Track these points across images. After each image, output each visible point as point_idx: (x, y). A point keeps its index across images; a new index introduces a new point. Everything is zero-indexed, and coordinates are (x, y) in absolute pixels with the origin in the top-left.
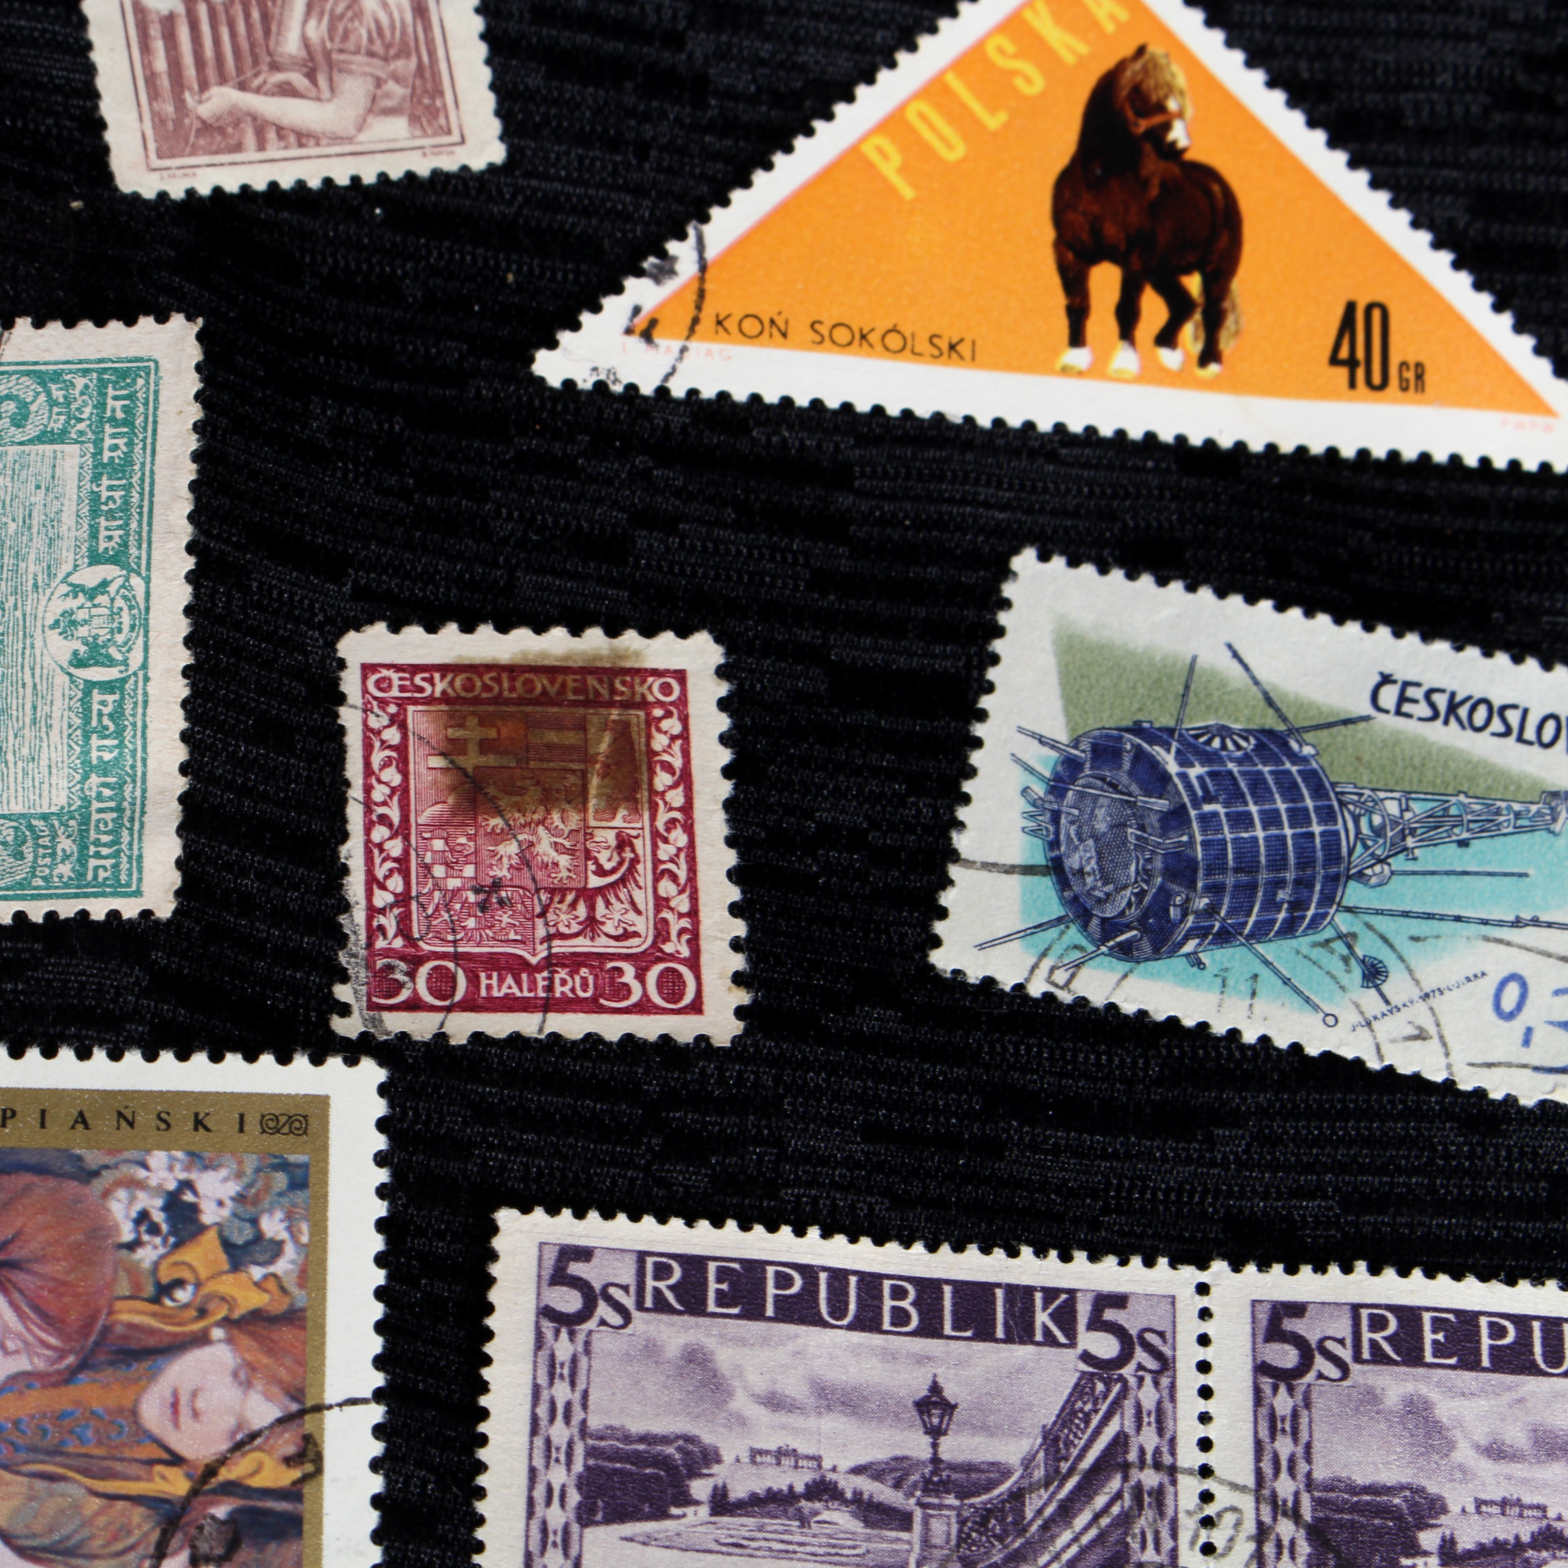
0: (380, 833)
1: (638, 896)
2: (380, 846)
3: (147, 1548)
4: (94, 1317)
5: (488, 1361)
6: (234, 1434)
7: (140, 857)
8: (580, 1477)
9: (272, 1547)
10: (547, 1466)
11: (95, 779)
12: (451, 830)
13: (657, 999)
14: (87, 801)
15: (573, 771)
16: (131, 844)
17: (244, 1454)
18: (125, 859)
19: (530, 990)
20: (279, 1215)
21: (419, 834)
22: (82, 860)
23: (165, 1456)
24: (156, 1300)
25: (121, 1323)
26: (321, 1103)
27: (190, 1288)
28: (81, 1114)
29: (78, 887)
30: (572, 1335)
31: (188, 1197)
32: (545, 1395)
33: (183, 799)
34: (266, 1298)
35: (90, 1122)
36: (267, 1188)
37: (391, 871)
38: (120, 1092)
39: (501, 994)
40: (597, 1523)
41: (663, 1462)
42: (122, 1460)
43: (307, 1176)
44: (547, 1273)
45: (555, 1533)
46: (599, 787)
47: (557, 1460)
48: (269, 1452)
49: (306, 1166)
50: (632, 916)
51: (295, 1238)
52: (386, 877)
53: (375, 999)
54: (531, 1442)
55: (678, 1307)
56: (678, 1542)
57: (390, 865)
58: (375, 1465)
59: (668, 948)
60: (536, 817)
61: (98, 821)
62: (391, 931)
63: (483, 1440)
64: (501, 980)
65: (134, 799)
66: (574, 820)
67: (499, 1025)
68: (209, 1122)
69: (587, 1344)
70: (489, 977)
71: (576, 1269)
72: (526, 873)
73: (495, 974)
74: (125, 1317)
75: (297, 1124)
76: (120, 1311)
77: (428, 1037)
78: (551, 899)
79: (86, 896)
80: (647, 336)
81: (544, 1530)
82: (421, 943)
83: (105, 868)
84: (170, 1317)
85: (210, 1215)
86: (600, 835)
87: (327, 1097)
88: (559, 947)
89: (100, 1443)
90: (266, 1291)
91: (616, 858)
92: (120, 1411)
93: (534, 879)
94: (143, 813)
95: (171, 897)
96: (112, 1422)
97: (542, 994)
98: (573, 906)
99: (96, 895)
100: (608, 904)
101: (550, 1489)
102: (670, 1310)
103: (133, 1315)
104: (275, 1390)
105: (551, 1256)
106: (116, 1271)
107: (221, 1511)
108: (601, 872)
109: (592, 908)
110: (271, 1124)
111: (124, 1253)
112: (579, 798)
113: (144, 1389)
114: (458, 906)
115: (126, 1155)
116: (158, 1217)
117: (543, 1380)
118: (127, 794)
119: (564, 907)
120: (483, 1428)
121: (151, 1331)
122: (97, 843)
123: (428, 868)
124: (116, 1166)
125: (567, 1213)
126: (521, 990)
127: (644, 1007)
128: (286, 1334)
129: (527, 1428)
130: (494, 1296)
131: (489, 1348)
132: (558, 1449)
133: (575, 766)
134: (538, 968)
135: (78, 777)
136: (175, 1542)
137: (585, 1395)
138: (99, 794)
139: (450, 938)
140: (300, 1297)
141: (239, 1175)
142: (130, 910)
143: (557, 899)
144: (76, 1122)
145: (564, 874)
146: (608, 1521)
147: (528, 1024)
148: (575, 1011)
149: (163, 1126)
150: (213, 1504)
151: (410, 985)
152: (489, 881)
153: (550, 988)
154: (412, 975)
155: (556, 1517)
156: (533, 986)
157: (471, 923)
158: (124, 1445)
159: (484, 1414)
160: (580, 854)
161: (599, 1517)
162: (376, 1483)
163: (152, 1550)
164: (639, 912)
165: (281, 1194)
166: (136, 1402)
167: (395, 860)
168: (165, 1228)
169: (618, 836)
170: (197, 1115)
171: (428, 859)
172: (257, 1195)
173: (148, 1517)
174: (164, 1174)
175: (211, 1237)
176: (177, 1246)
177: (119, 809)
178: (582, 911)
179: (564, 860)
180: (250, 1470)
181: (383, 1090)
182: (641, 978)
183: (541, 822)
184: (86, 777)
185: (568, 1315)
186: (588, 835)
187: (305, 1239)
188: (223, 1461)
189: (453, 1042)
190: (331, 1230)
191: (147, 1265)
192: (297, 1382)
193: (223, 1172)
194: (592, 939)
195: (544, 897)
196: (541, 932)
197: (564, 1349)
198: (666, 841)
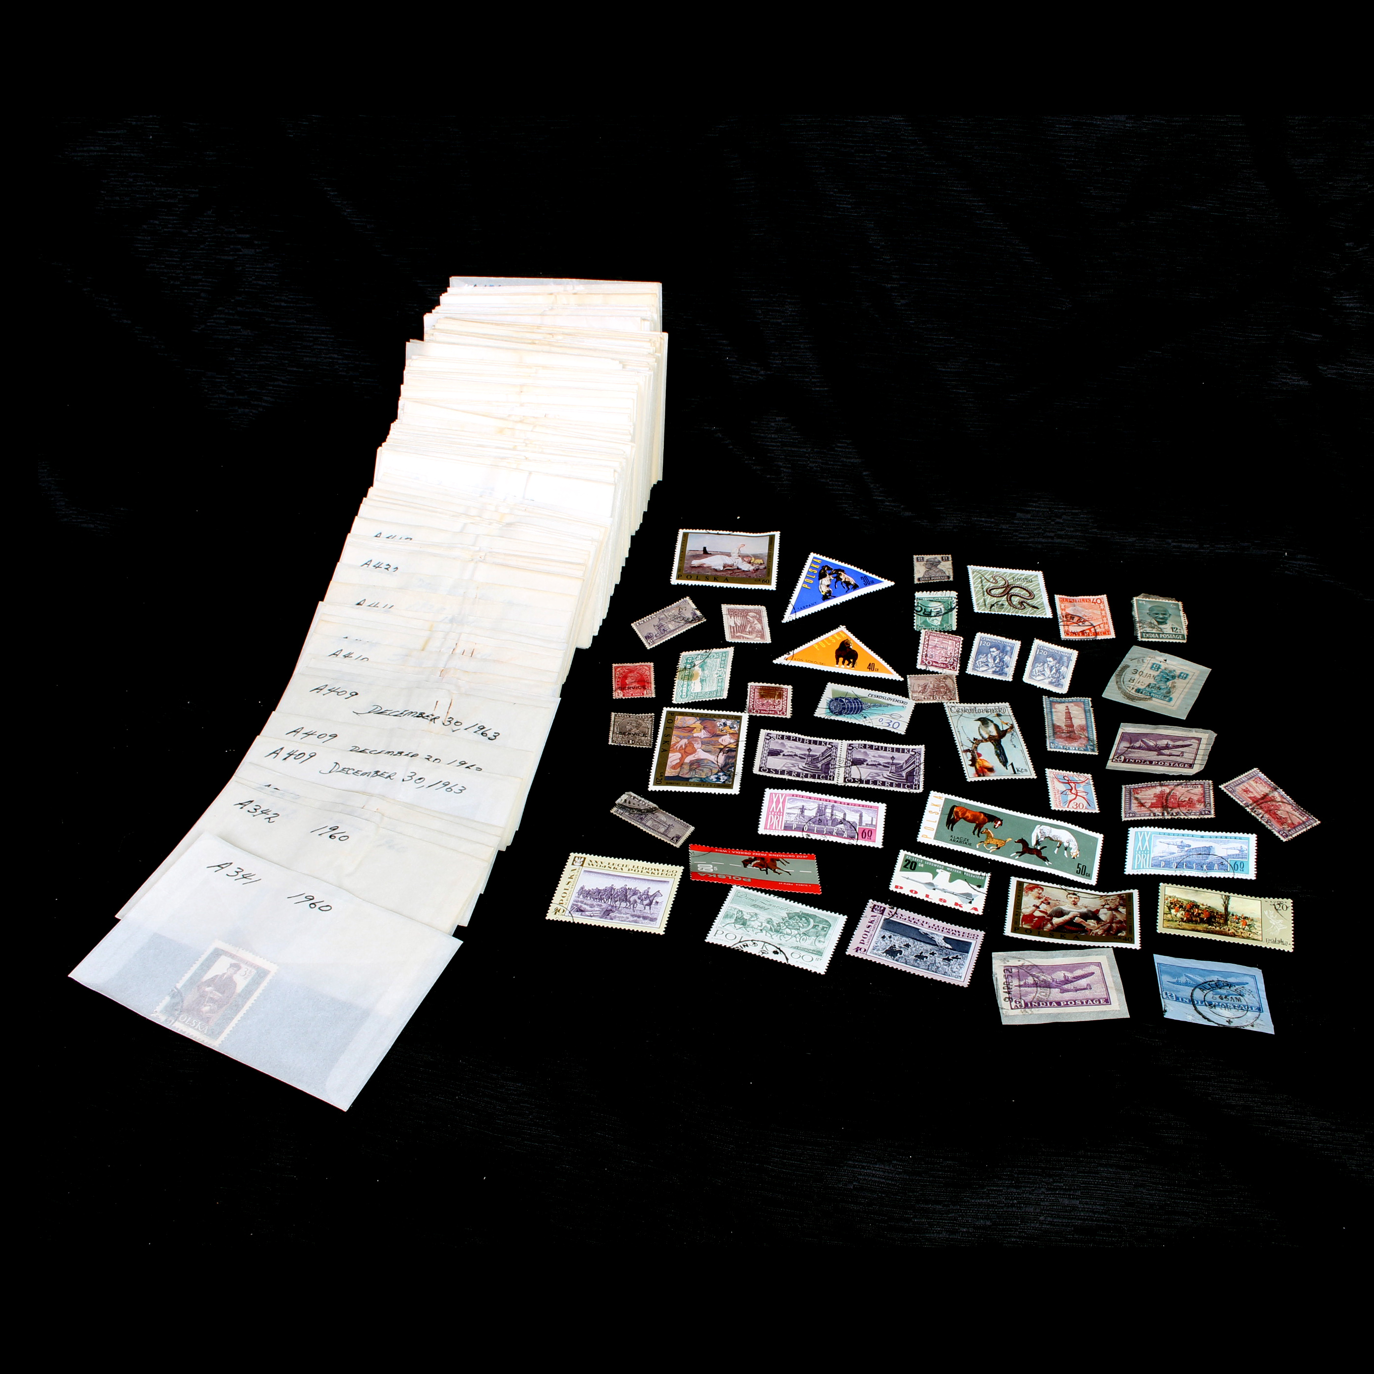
67: (763, 715)
80: (786, 660)
142: (721, 698)
155: (765, 755)
175: (728, 727)
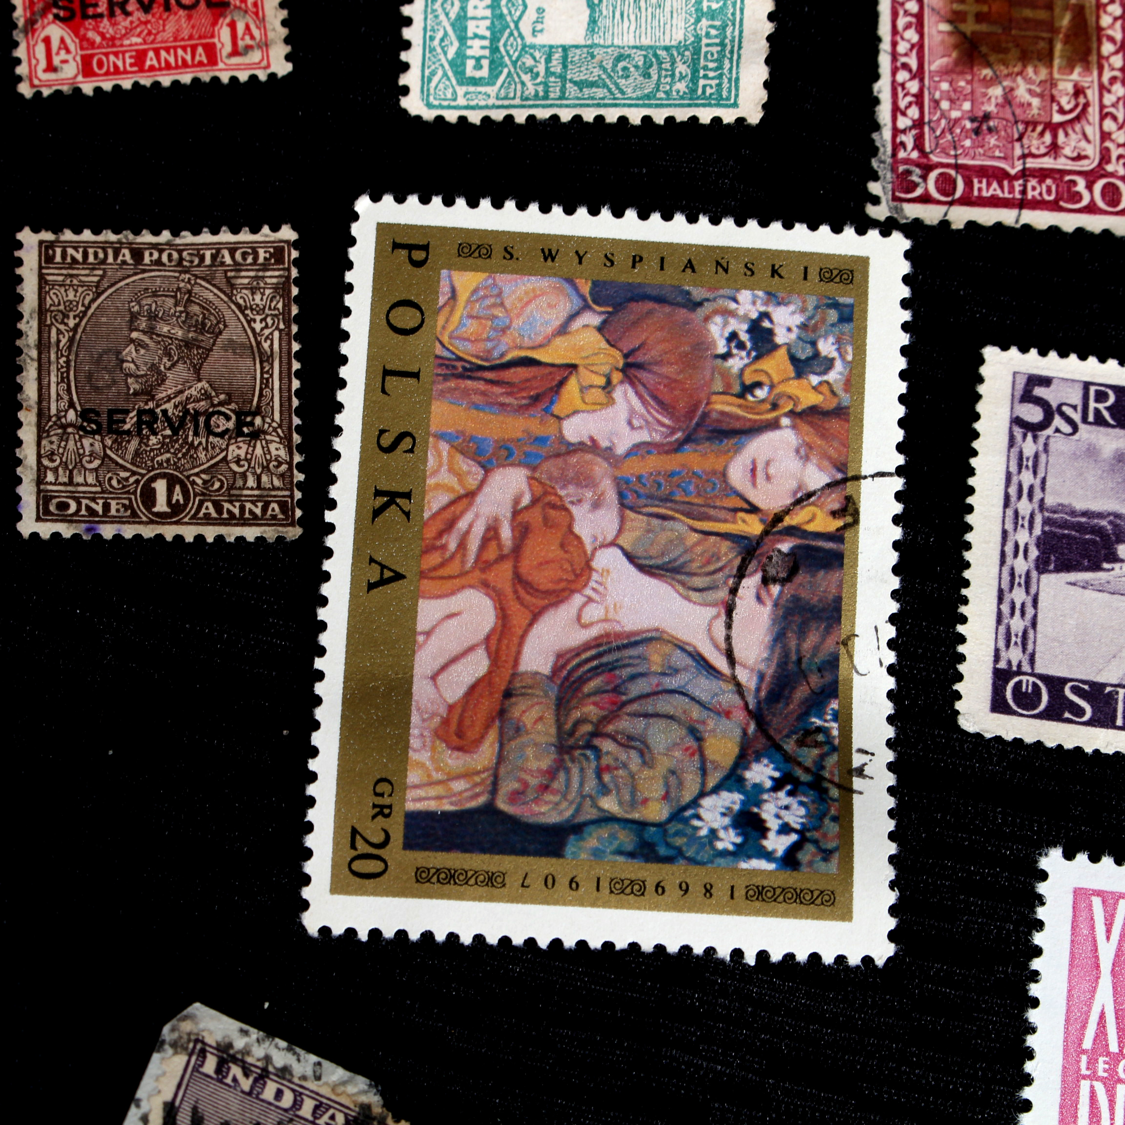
0: (903, 75)
1: (1089, 130)
2: (903, 85)
3: (731, 569)
4: (696, 406)
5: (975, 453)
6: (795, 493)
7: (737, 79)
8: (1039, 538)
9: (822, 573)
10: (1015, 529)
11: (704, 22)
12: (954, 76)
13: (1101, 204)
14: (698, 38)
15: (1043, 39)
16: (731, 69)
17: (802, 508)
18: (726, 81)
19: (1010, 193)
20: (831, 340)
21: (931, 78)
22: (694, 80)
23: (746, 506)
24: (741, 396)
25: (716, 411)
26: (863, 262)
27: (766, 389)
28: (690, 261)
29: (691, 99)
30: (1035, 438)
31: (766, 324)
32: (1015, 480)
33: (769, 38)
34: (821, 398)
35: (696, 267)
36: (823, 320)
37: (910, 104)
38: (718, 247)
39: (989, 194)
40: (1050, 572)
41: (1099, 531)
42: (715, 507)
43: (852, 313)
44: (1018, 394)
45: (1020, 577)
46: (1062, 51)
47: (1023, 526)
48: (821, 507)
49: (852, 306)
50: (1083, 144)
51: (842, 357)
52: (907, 108)
53: (897, 194)
54: (1004, 513)
55: (1112, 422)
56: (1108, 587)
57: (909, 99)
58: (896, 520)
59: (1110, 168)
60: (1016, 70)
61: (706, 53)
62: (910, 145)
63: (970, 509)
64: (989, 185)
65: (734, 38)
66: (1043, 73)
67: (987, 216)
68: (782, 272)
69: (1046, 445)
70: (980, 182)
71: (1039, 391)
72: (1008, 110)
73: (984, 181)
74: (719, 407)
75: (845, 276)
76: (715, 402)
77: (935, 222)
78: (1026, 129)
79: (697, 106)
81: (1012, 574)
82: (932, 156)
83: (711, 87)
84: (751, 408)
85: (781, 337)
86: (1061, 86)
87: (868, 258)
88: (1031, 163)
89: (699, 495)
90: (821, 393)
91: (1073, 103)
92: (714, 473)
93: (1014, 114)
94: (740, 48)
95: (760, 108)
96: (708, 481)
97: (1018, 196)
98: (1042, 134)
99: (704, 105)
100: (1067, 135)
101: (1017, 546)
102: (1105, 424)
103: (724, 405)
104: (826, 463)
105: (1021, 382)
106: (713, 374)
107: (785, 547)
108: (1062, 111)
109: (1055, 137)
110: (827, 275)
111: (719, 361)
112: (1047, 58)
113: (732, 458)
114: (958, 131)
115: (722, 292)
116: (744, 337)
117: (1013, 469)
118: (728, 33)
119: (1035, 134)
120: (970, 500)
121: (738, 418)
122: (705, 68)
123: (937, 103)
124: (715, 300)
125: (1034, 352)
126: (1003, 192)
127: (1091, 209)
128: (834, 425)
129: (1001, 503)
130: (980, 407)
131: (976, 445)
132: (1023, 518)
133: (1045, 35)
134: (1016, 177)
135: (692, 21)
136: (751, 567)
137: (1044, 481)
138: (708, 35)
139: (952, 153)
140: (845, 399)
141: (803, 310)
142: (728, 117)
143: (1030, 129)
144: (686, 267)
145: (1035, 111)
146: (1057, 570)
147: (1008, 217)
148: (1042, 209)
149: (749, 273)
150: (779, 541)
151: (922, 185)
152: (981, 114)
153: (1024, 192)
154: (924, 177)
155: (1021, 565)
156: (1012, 190)
157: (968, 143)
158: (717, 497)
159: (971, 491)
160: (1048, 98)
161: (1052, 567)
162: (897, 533)
163: (735, 571)
164: (1088, 141)
165: (833, 325)
166: (726, 467)
167: (914, 95)
168: (749, 345)
169: (1076, 86)
170: (773, 266)
171: (937, 95)
172: (816, 325)
173: (732, 548)
174: (749, 307)
175: (782, 353)
176: (757, 358)
177: (722, 44)
178: (1048, 138)
179: (1036, 102)
180: (807, 519)
181: (907, 255)
182: (1090, 187)
183: (1020, 73)
184: (698, 20)
185: (1033, 424)
186: (1053, 84)
187: (850, 358)
188: (787, 511)
189: (954, 227)
190: (868, 353)
191: (735, 370)
192: (842, 459)
193: (792, 308)
194: (1055, 158)
195: (1021, 127)
196: (1018, 152)
197: (1029, 448)
198: (1109, 91)
